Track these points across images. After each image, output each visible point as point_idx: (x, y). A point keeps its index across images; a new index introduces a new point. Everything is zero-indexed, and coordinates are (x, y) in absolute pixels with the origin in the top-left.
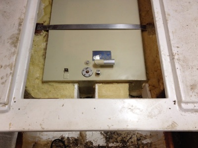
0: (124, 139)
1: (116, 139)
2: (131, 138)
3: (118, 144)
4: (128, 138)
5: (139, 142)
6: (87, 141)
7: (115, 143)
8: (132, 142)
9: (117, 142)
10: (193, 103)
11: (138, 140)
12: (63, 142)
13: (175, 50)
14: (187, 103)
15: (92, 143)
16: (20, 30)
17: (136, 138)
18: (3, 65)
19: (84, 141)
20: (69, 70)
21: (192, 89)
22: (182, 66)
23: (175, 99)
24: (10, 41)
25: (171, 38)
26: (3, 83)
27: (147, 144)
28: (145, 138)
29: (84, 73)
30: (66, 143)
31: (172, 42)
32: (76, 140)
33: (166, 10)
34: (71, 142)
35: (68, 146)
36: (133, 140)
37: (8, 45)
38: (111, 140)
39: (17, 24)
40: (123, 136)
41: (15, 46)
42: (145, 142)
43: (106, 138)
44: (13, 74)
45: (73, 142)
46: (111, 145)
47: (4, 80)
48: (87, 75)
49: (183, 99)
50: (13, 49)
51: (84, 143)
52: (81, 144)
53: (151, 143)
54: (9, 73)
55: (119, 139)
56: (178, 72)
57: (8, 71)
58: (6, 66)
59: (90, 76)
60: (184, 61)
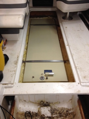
0: (60, 112)
1: (56, 113)
2: (63, 111)
3: (57, 115)
4: (62, 111)
5: (68, 113)
6: (42, 114)
7: (56, 115)
8: (64, 113)
9: (57, 114)
10: (85, 83)
11: (67, 111)
12: (30, 114)
13: (77, 65)
14: (83, 83)
15: (44, 115)
16: (18, 59)
17: (66, 111)
18: (12, 71)
19: (40, 114)
20: (34, 77)
21: (84, 78)
22: (80, 70)
23: (79, 82)
24: (14, 63)
25: (75, 61)
26: (12, 77)
27: (71, 113)
28: (70, 110)
29: (41, 78)
30: (32, 114)
31: (75, 63)
32: (36, 113)
33: (72, 53)
34: (34, 114)
35: (32, 116)
36: (64, 112)
37: (13, 64)
38: (54, 114)
39: (16, 57)
40: (60, 111)
41: (16, 64)
42: (70, 112)
43: (51, 113)
44: (15, 74)
45: (35, 114)
46: (54, 116)
47: (12, 76)
48: (42, 79)
49: (81, 81)
50: (15, 65)
51: (40, 116)
52: (39, 116)
53: (73, 112)
54: (14, 73)
55: (58, 112)
56: (79, 72)
57: (14, 72)
58: (13, 71)
59: (43, 79)
60: (80, 69)
